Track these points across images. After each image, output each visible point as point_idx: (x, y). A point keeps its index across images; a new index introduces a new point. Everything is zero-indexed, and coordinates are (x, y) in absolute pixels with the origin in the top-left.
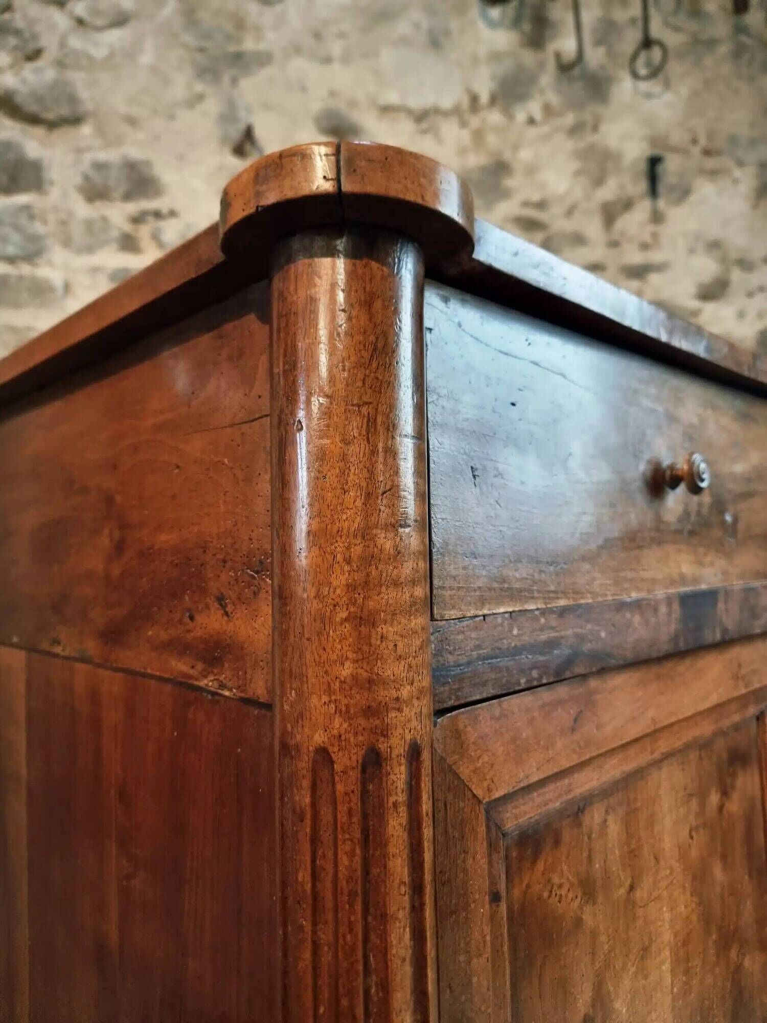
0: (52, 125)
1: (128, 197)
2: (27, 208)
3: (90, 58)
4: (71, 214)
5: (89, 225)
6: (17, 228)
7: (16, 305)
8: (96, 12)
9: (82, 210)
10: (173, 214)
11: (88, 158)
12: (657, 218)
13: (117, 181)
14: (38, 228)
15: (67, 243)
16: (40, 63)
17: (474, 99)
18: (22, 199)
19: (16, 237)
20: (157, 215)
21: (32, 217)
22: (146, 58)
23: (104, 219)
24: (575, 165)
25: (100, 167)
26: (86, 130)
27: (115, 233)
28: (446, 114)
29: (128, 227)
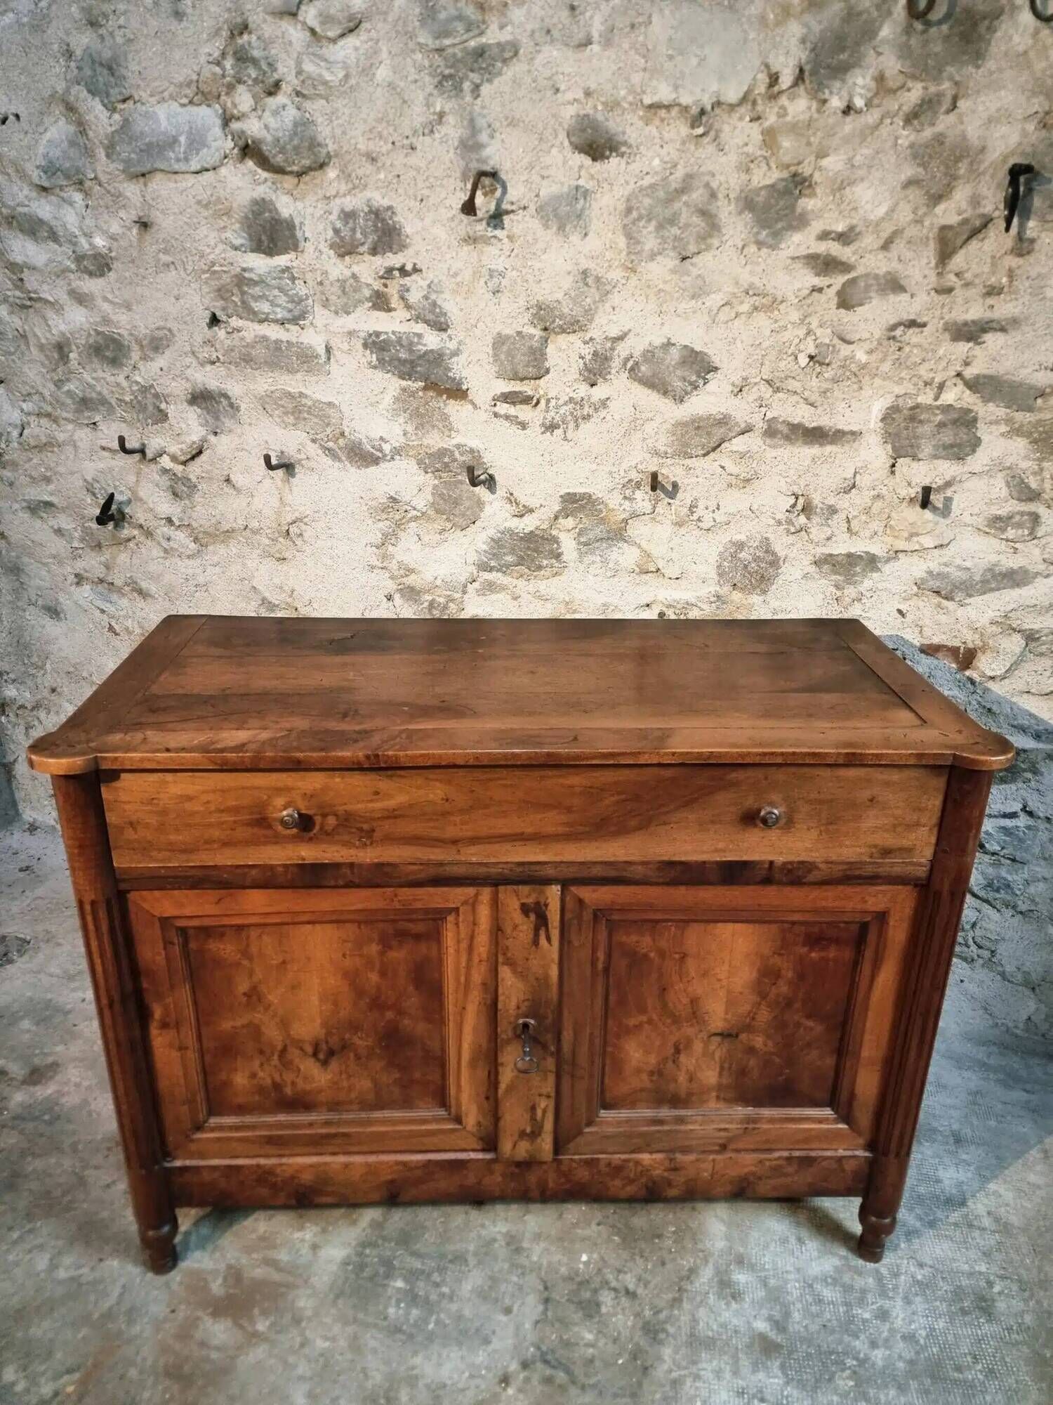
0: (299, 175)
1: (374, 251)
2: (288, 269)
3: (325, 83)
4: (325, 273)
5: (342, 283)
6: (281, 289)
7: (292, 371)
8: (326, 19)
9: (337, 269)
10: (416, 270)
11: (336, 205)
12: (1023, 247)
13: (364, 234)
14: (301, 289)
15: (326, 304)
16: (280, 99)
17: (774, 79)
18: (282, 260)
19: (282, 300)
20: (403, 271)
21: (293, 279)
22: (382, 73)
23: (354, 276)
24: (909, 171)
25: (348, 216)
26: (332, 173)
27: (367, 293)
28: (732, 107)
29: (377, 285)
